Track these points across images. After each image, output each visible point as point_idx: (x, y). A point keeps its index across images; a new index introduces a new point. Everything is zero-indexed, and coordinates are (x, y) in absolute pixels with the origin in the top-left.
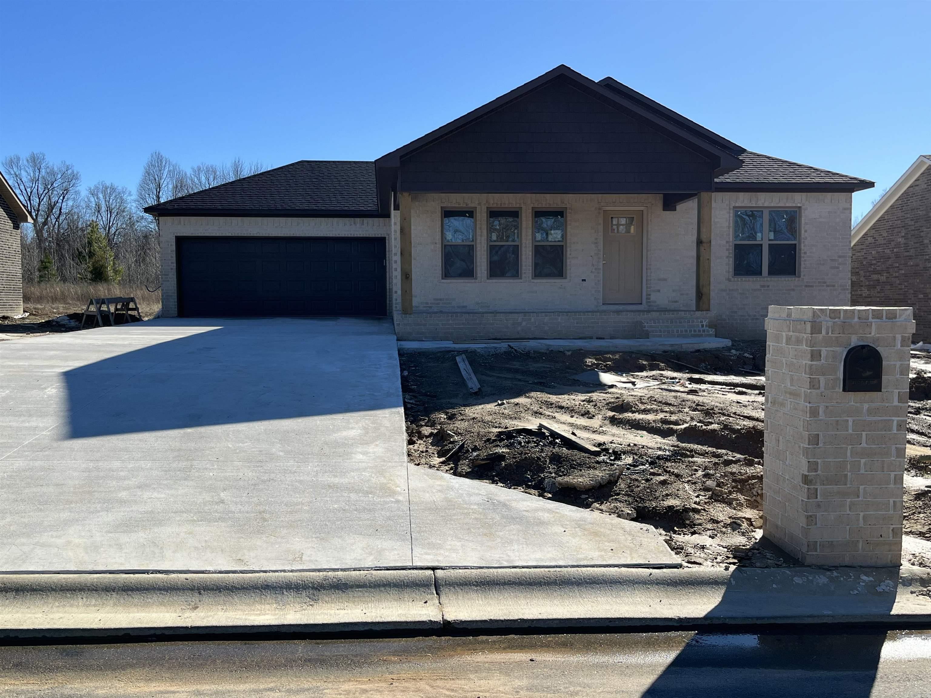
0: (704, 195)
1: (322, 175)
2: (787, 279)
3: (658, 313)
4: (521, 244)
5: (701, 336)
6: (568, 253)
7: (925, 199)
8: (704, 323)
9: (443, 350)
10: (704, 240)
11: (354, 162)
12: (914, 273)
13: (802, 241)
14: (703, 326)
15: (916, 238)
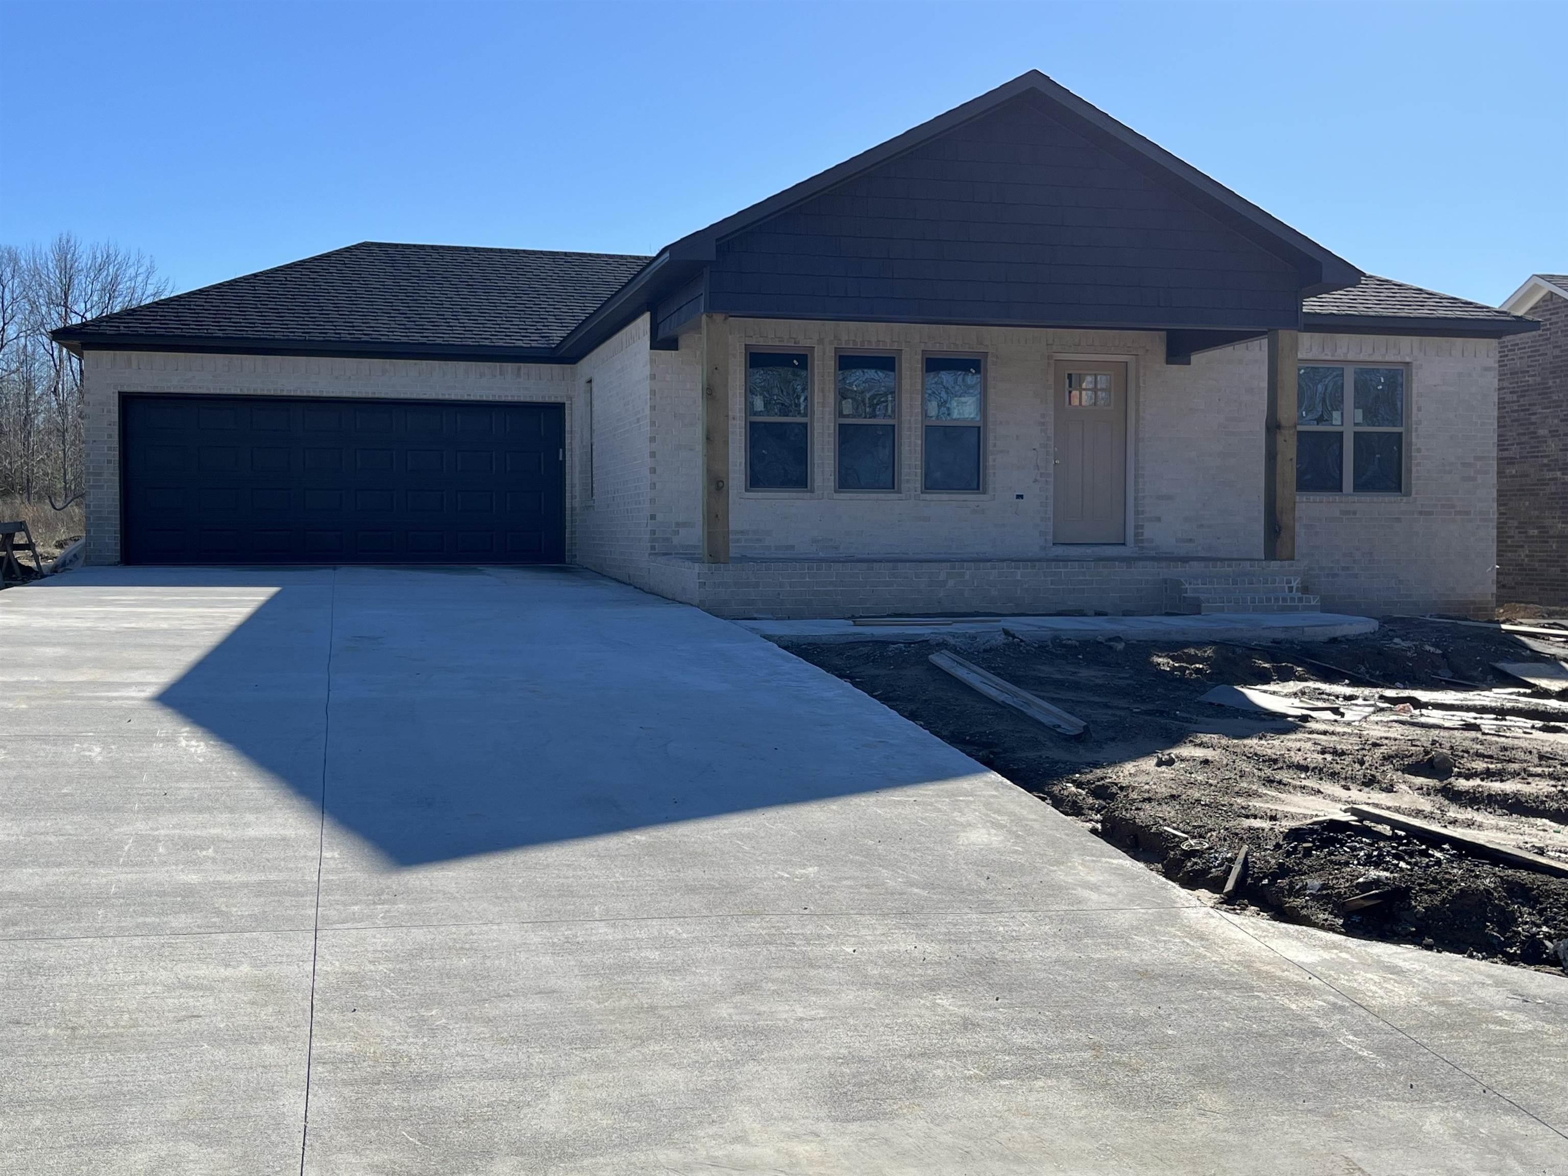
0: (1284, 336)
1: (415, 273)
2: (1387, 499)
3: (1203, 564)
4: (900, 422)
5: (1294, 609)
6: (991, 442)
7: (1539, 355)
8: (1294, 584)
9: (851, 639)
10: (1284, 423)
11: (475, 249)
12: (1518, 490)
13: (1414, 426)
14: (1291, 589)
15: (1521, 425)
